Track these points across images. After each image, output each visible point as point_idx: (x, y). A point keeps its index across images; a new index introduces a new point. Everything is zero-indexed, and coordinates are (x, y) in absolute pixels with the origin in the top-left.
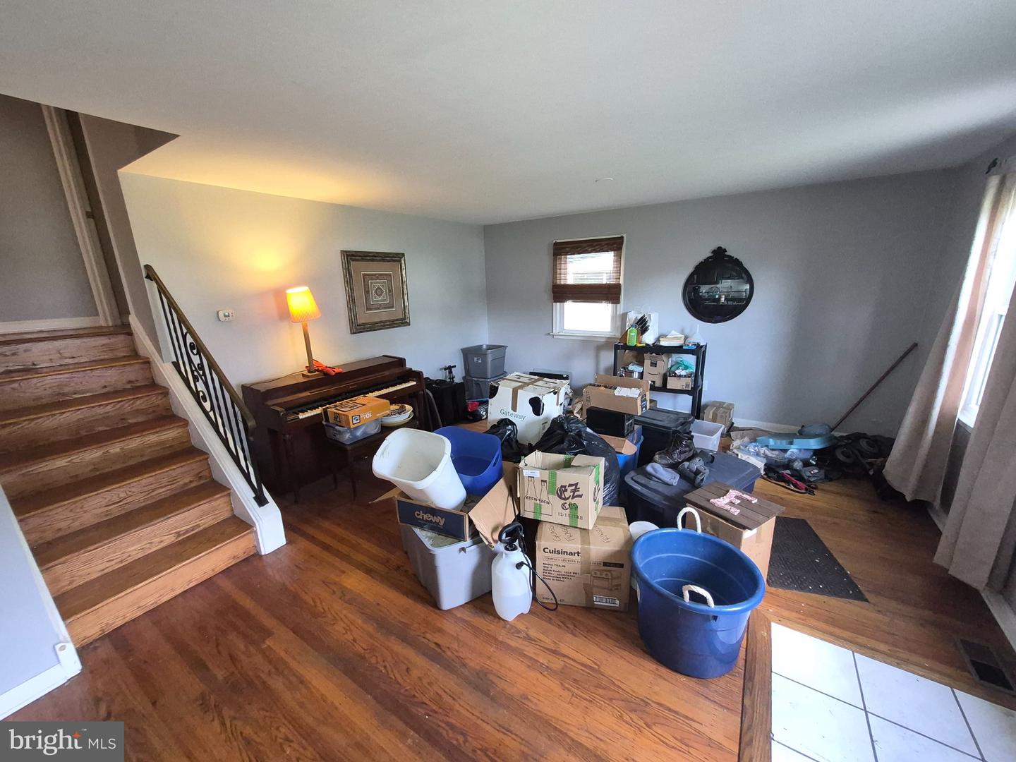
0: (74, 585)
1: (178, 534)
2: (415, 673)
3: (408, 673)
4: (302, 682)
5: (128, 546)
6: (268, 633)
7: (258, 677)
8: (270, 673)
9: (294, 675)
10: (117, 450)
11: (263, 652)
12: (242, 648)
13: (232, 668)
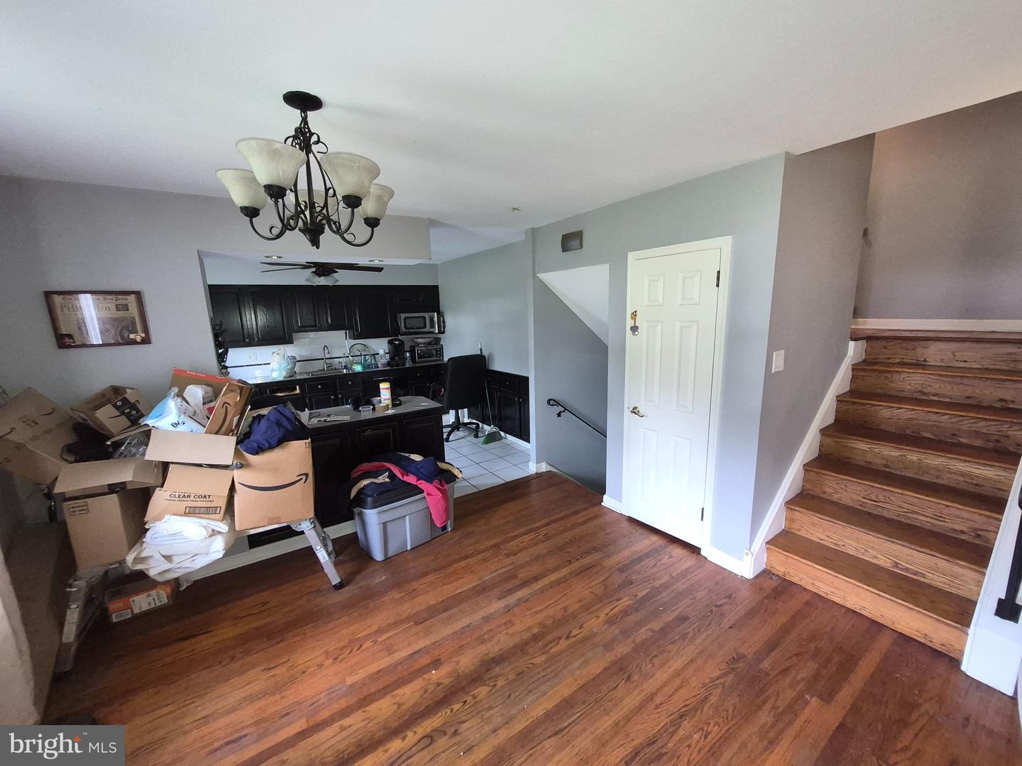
0: (799, 533)
1: (896, 565)
5: (846, 537)
6: (828, 696)
7: (768, 698)
8: (774, 708)
9: (778, 734)
11: (800, 696)
12: (799, 678)
13: (773, 674)
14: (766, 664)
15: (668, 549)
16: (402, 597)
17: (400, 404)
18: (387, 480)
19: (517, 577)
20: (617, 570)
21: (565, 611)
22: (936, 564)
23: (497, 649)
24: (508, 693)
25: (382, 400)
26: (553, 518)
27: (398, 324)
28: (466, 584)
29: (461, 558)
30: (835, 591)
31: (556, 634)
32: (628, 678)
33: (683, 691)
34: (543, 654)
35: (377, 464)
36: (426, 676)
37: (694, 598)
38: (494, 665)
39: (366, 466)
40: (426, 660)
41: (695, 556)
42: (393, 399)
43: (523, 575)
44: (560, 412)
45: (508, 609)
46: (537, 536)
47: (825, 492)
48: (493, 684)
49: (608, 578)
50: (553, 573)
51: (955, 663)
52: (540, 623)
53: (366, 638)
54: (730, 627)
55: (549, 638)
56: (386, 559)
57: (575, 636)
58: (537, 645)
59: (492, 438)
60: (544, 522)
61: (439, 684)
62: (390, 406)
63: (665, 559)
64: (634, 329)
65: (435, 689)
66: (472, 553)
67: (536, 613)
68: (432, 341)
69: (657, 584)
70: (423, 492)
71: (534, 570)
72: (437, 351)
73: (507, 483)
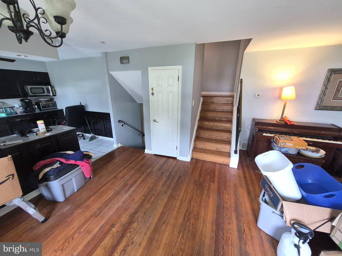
0: (197, 147)
1: (216, 149)
2: (230, 226)
3: (229, 224)
4: (209, 197)
5: (207, 145)
6: (214, 182)
7: (204, 187)
8: (206, 189)
9: (209, 194)
10: (216, 124)
11: (209, 184)
12: (208, 180)
13: (203, 181)
14: (201, 180)
15: (169, 160)
16: (83, 211)
17: (51, 130)
18: (59, 165)
19: (128, 184)
20: (158, 170)
21: (149, 188)
22: (223, 147)
23: (133, 210)
24: (144, 221)
25: (40, 130)
26: (131, 161)
27: (26, 91)
28: (110, 194)
29: (103, 186)
30: (207, 158)
31: (150, 196)
32: (175, 198)
33: (188, 195)
34: (149, 204)
35: (50, 160)
36: (111, 232)
37: (180, 171)
38: (134, 215)
39: (42, 162)
40: (108, 227)
41: (176, 160)
42: (46, 128)
43: (130, 183)
44: (123, 125)
45: (130, 196)
46: (128, 169)
47: (201, 136)
48: (138, 220)
49: (157, 174)
50: (140, 178)
51: (228, 166)
52: (143, 195)
53: (74, 233)
54: (191, 175)
55: (148, 198)
56: (66, 199)
57: (155, 194)
58: (146, 202)
59: (92, 139)
60: (128, 163)
61: (118, 232)
62: (46, 132)
63: (169, 163)
64: (153, 94)
65: (117, 234)
66: (106, 183)
67: (140, 193)
68: (49, 100)
69: (170, 170)
70: (79, 166)
71: (133, 180)
72: (53, 104)
73: (107, 154)
